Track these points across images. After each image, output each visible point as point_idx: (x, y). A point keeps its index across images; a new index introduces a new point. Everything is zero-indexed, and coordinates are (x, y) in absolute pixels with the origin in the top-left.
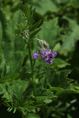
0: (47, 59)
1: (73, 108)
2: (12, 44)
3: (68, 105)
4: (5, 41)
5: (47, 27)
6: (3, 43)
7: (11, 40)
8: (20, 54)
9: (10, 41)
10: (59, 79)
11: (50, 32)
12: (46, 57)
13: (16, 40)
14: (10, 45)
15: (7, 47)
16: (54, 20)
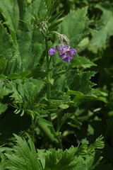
0: (65, 57)
1: (96, 118)
2: (30, 34)
3: (91, 114)
5: (74, 17)
6: (19, 31)
7: (29, 29)
8: (38, 47)
9: (28, 31)
10: (80, 81)
11: (77, 24)
12: (64, 54)
13: (34, 30)
14: (27, 35)
15: (23, 37)
16: (83, 9)
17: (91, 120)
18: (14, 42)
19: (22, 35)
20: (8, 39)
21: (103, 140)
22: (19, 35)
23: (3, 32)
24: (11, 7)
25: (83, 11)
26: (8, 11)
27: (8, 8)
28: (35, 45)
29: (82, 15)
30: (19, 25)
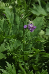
1: (46, 66)
3: (44, 64)
4: (15, 24)
5: (38, 20)
6: (13, 25)
7: (18, 24)
8: (21, 32)
10: (39, 46)
11: (39, 23)
12: (30, 28)
13: (20, 24)
14: (17, 27)
15: (15, 27)
16: (42, 17)
17: (44, 67)
18: (10, 28)
19: (14, 26)
20: (8, 26)
21: (47, 71)
22: (13, 26)
23: (6, 23)
24: (10, 14)
25: (42, 18)
26: (9, 16)
27: (9, 14)
28: (20, 31)
29: (42, 19)
30: (14, 22)
